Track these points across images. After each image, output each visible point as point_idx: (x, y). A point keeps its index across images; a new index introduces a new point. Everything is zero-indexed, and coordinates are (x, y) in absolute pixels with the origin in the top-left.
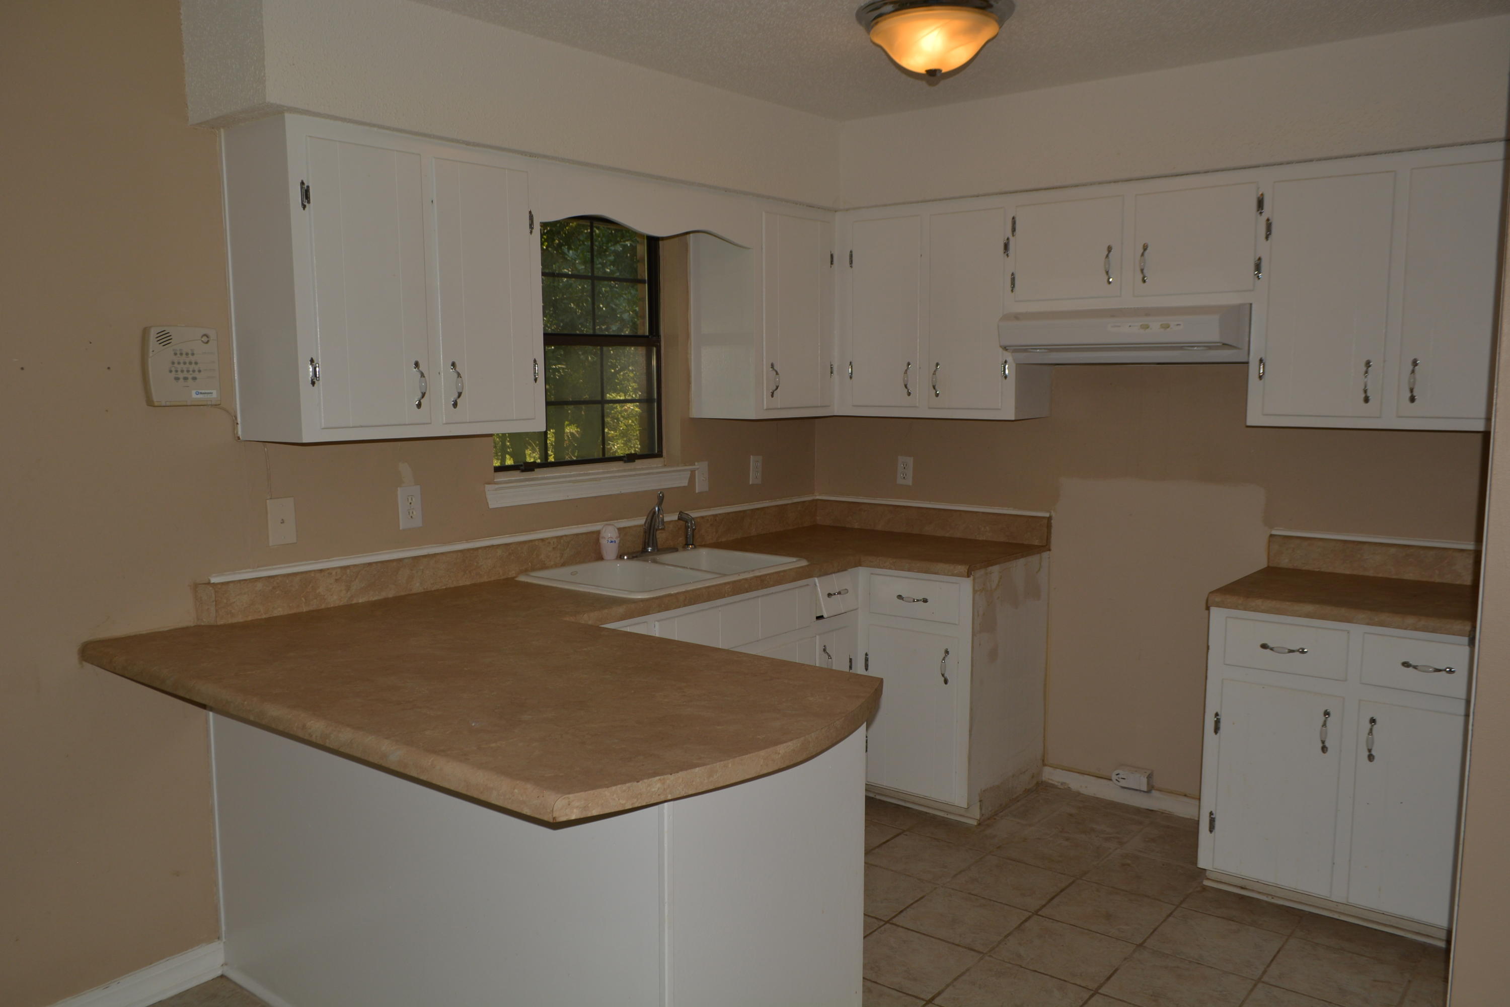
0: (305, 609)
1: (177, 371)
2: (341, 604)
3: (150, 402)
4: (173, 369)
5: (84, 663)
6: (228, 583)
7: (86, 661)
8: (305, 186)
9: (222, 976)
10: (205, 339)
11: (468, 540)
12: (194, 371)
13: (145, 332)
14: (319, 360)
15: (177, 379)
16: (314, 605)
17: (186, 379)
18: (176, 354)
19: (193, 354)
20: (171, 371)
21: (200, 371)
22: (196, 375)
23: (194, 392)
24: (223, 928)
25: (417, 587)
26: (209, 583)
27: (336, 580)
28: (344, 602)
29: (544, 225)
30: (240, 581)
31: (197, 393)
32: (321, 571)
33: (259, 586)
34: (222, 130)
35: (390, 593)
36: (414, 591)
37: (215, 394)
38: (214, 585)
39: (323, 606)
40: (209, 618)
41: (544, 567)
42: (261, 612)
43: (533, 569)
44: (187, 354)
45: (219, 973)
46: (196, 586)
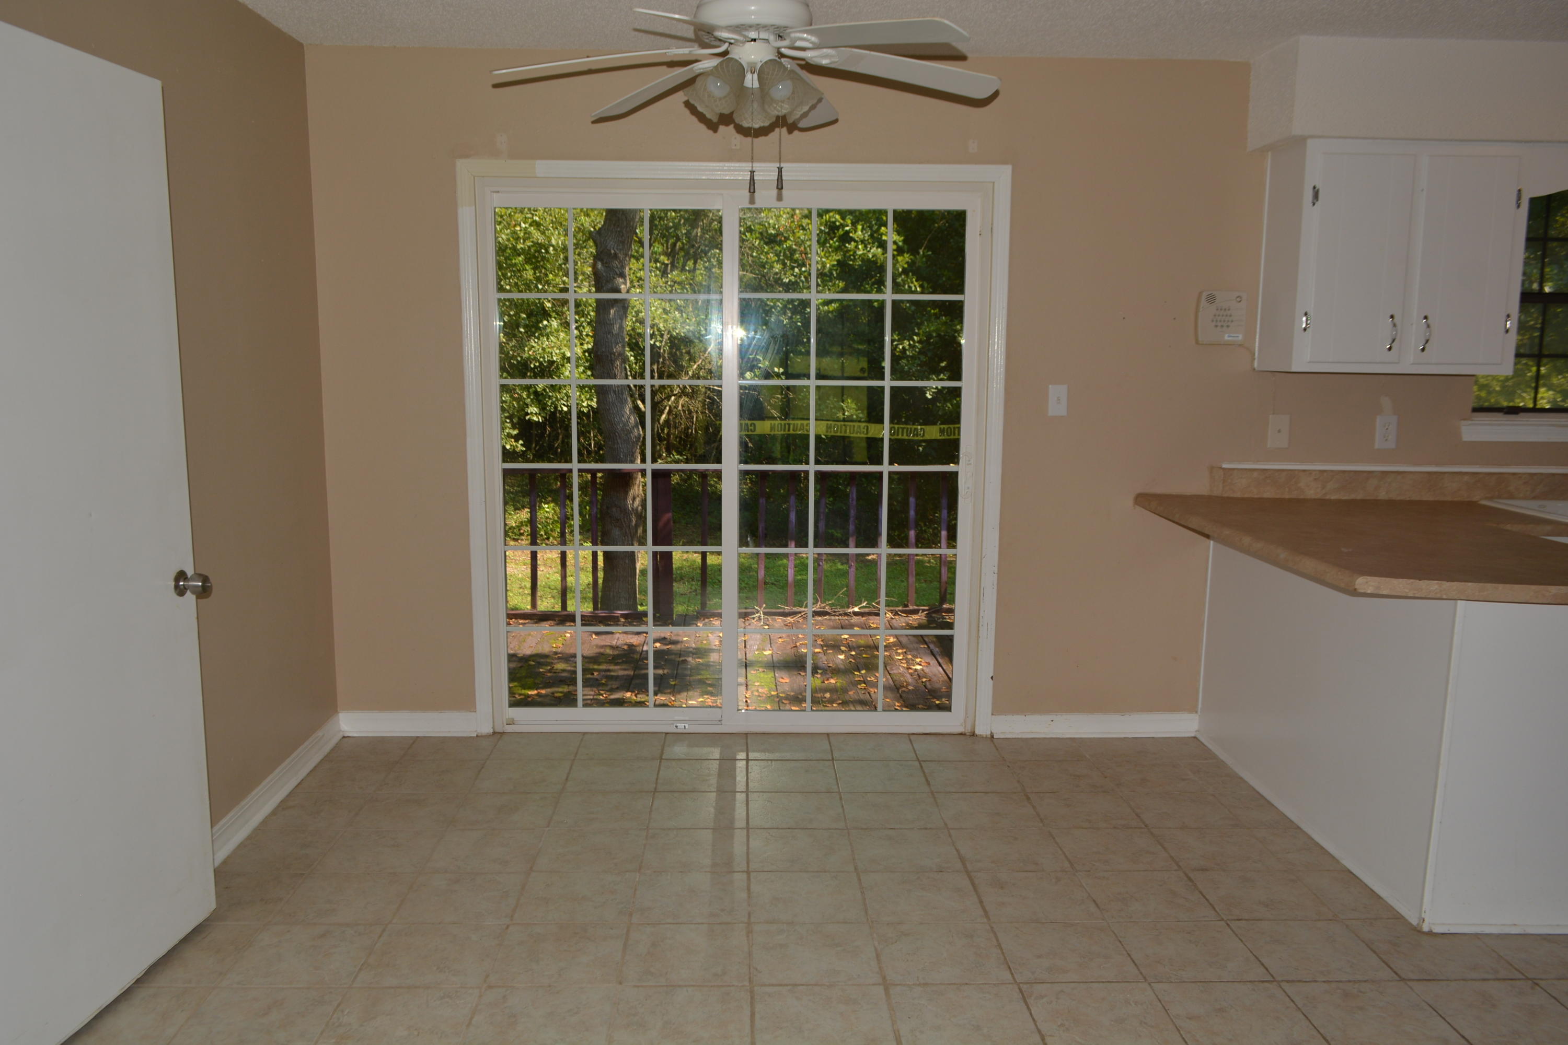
0: (1287, 496)
1: (1217, 321)
2: (1316, 497)
3: (1197, 342)
4: (1215, 320)
5: (1136, 506)
6: (1234, 469)
7: (1137, 504)
8: (1317, 189)
9: (1195, 737)
10: (1238, 299)
11: (1437, 464)
12: (1228, 321)
13: (1200, 294)
14: (1311, 313)
15: (1216, 326)
16: (1294, 495)
17: (1222, 326)
18: (1217, 310)
19: (1229, 310)
20: (1213, 321)
21: (1232, 321)
22: (1229, 323)
23: (1227, 335)
24: (1200, 706)
25: (1382, 495)
26: (1221, 468)
27: (1315, 479)
28: (1319, 496)
29: (1533, 201)
30: (1242, 469)
31: (1229, 337)
32: (1304, 471)
33: (1255, 474)
34: (1270, 153)
35: (1359, 495)
36: (1380, 498)
37: (1240, 337)
38: (1224, 469)
39: (1302, 497)
40: (1217, 492)
41: (1511, 496)
42: (1254, 493)
43: (1500, 497)
44: (1225, 309)
45: (1193, 735)
46: (1212, 469)
